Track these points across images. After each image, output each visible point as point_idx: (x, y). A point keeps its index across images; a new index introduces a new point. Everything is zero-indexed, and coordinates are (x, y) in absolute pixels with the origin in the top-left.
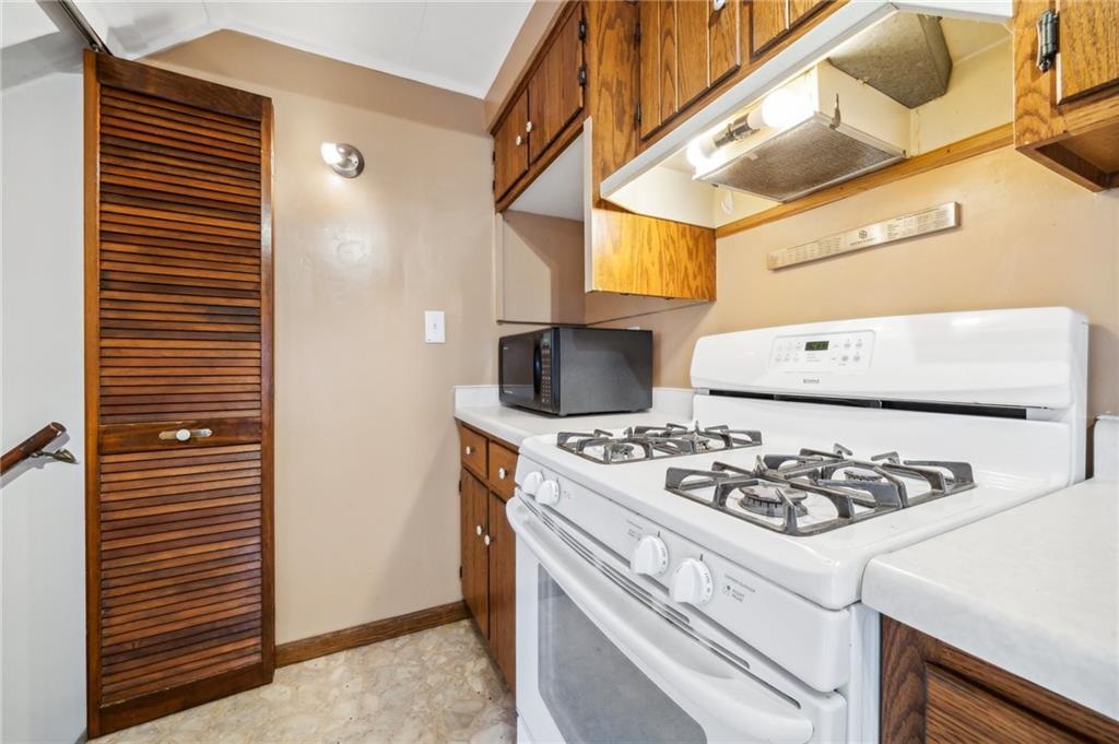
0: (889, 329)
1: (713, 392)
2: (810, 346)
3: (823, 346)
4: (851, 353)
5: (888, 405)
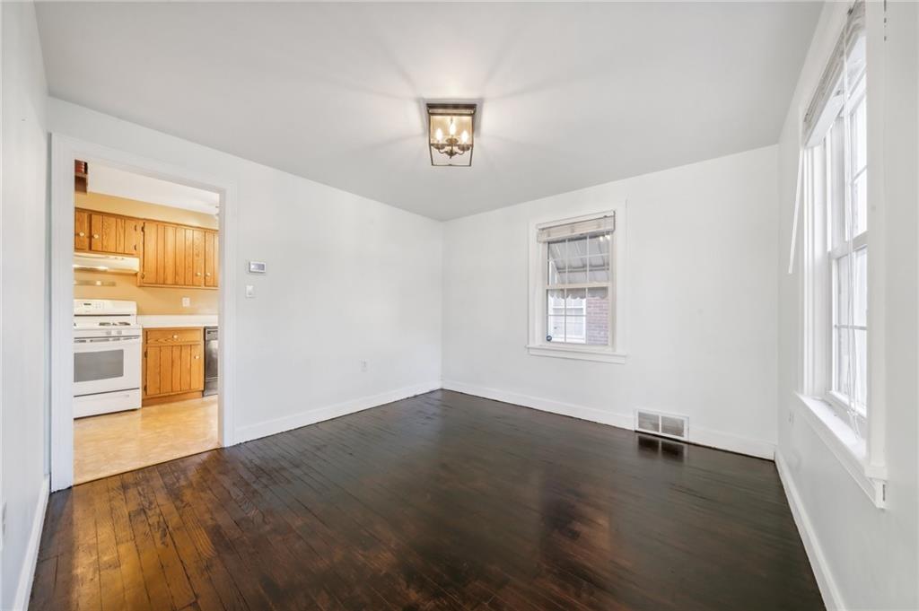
0: (107, 302)
3: (90, 305)
4: (95, 305)
5: (106, 315)
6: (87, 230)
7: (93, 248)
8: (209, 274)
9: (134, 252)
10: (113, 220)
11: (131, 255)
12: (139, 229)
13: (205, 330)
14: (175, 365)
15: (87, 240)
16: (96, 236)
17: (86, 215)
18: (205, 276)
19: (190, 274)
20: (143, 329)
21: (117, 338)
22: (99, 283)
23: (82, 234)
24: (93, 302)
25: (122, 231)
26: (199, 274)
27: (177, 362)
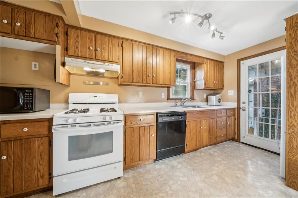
0: (105, 95)
1: (73, 104)
2: (94, 96)
3: (96, 96)
4: (100, 97)
5: (104, 103)
6: (94, 46)
7: (97, 58)
8: (154, 76)
9: (117, 61)
10: (107, 38)
11: (116, 62)
12: (120, 45)
13: (157, 114)
14: (141, 141)
15: (94, 52)
16: (99, 49)
17: (93, 35)
18: (153, 76)
19: (145, 75)
20: (124, 114)
21: (109, 123)
22: (101, 83)
23: (91, 48)
24: (98, 95)
25: (111, 46)
26: (150, 75)
27: (142, 139)
